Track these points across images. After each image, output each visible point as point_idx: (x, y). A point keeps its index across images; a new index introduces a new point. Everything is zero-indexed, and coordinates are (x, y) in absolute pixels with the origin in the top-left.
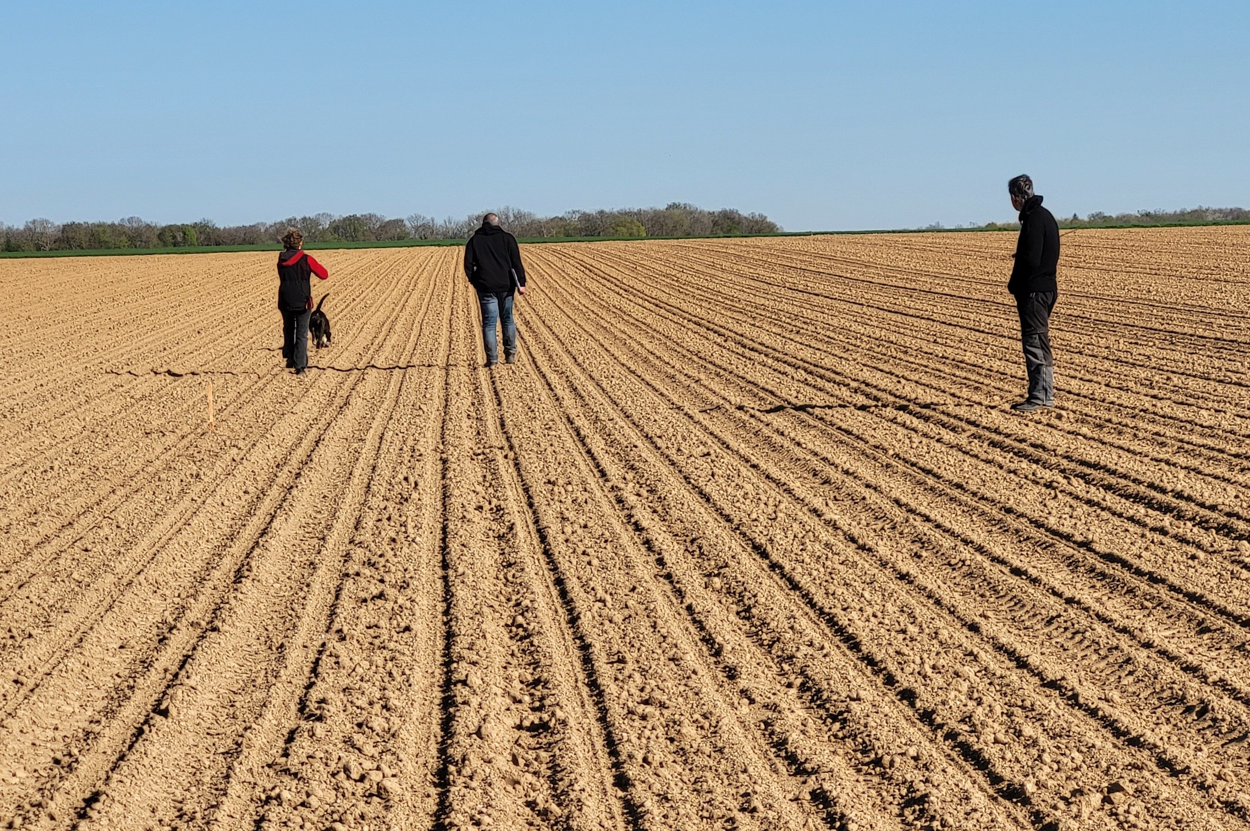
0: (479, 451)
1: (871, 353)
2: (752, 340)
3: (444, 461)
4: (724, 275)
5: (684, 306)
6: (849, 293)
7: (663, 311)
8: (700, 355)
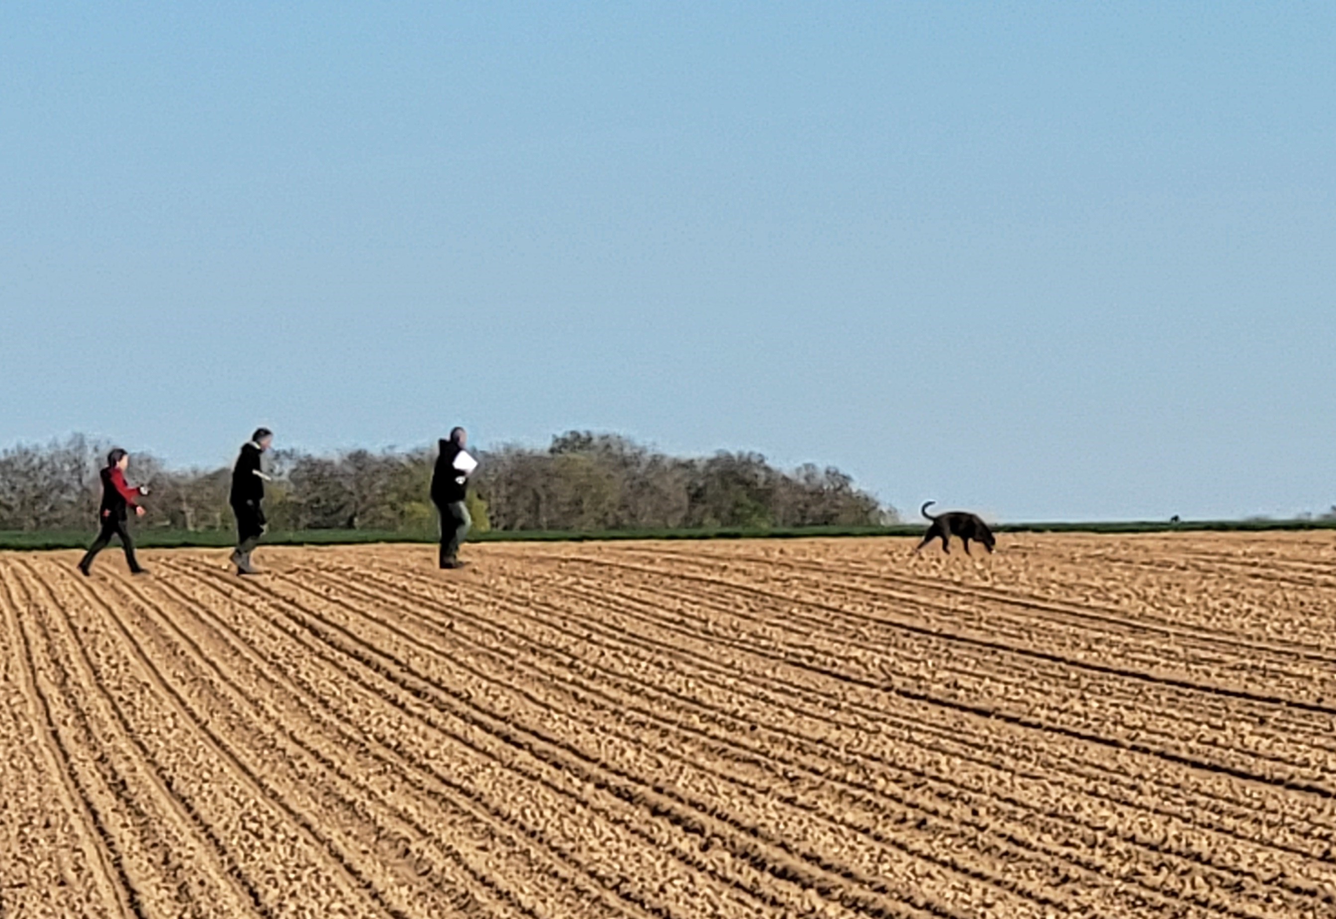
1: (1134, 889)
2: (783, 845)
4: (712, 652)
5: (587, 742)
6: (1078, 708)
7: (524, 755)
8: (625, 888)
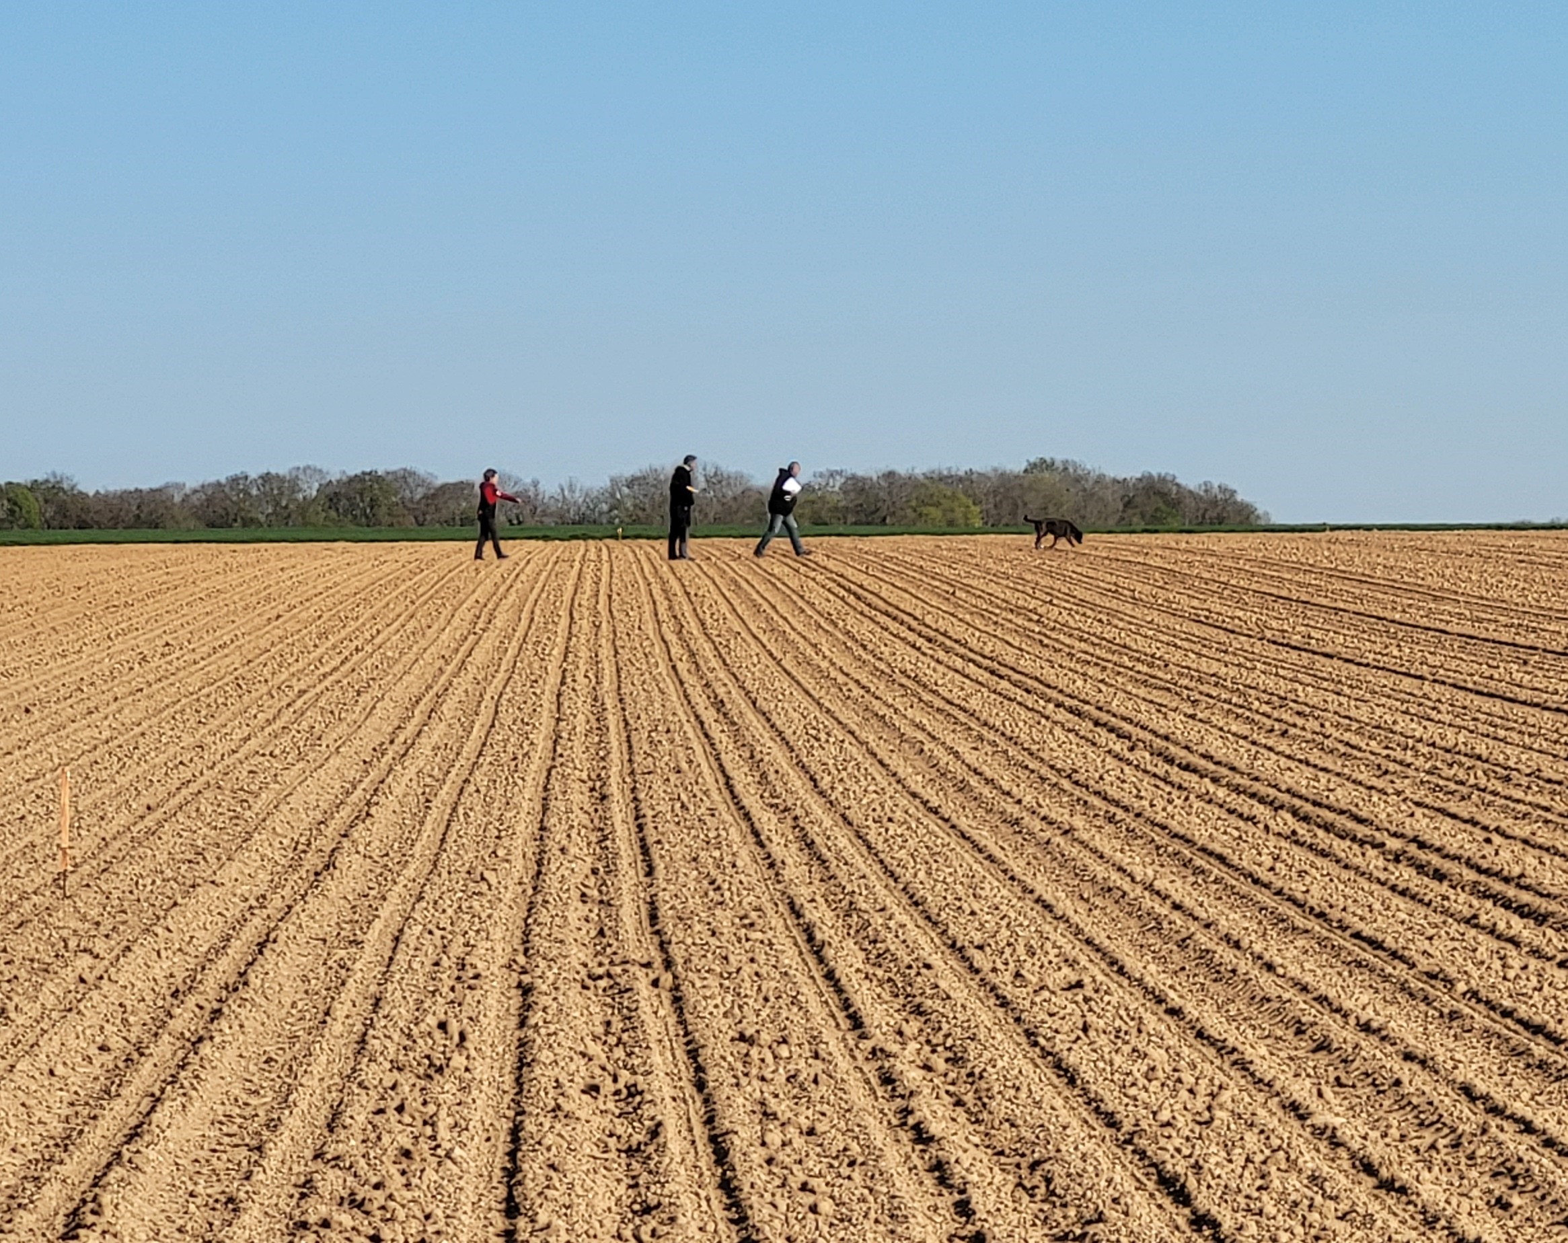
0: (601, 971)
1: (1434, 779)
2: (1187, 748)
3: (526, 990)
4: (1138, 613)
5: (1050, 675)
6: (1396, 653)
7: (1004, 684)
8: (1075, 777)
